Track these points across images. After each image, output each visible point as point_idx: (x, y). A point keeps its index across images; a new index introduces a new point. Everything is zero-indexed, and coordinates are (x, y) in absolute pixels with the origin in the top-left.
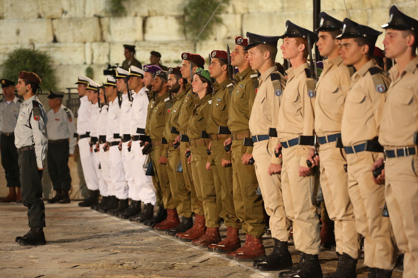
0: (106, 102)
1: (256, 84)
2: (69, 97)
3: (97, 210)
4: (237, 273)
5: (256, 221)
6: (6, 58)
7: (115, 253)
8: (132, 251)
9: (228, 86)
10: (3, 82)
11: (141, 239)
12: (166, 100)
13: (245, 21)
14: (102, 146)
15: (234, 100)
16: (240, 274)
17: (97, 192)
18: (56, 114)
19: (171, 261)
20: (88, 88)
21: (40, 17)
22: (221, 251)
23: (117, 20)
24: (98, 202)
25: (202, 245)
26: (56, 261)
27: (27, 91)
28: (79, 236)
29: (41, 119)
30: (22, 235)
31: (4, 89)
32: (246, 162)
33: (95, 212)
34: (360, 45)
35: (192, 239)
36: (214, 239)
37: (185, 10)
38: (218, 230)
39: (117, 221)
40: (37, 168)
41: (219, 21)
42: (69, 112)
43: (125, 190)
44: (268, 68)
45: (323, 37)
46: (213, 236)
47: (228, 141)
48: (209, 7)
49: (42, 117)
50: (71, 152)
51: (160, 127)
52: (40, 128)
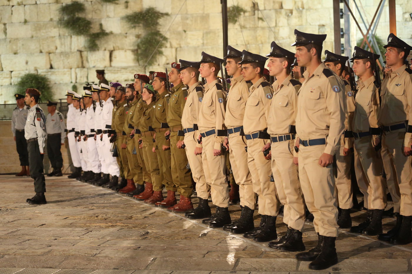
0: (85, 108)
1: (186, 94)
2: (61, 105)
3: (80, 181)
4: (174, 221)
5: (186, 186)
6: (19, 80)
7: (93, 209)
8: (104, 207)
9: (166, 96)
10: (17, 96)
11: (110, 199)
12: (124, 106)
13: (178, 52)
14: (82, 137)
15: (171, 105)
16: (176, 221)
17: (80, 168)
18: (53, 116)
19: (130, 214)
20: (74, 98)
21: (41, 52)
22: (164, 206)
23: (92, 53)
24: (81, 175)
25: (151, 203)
26: (53, 215)
27: (32, 101)
28: (68, 198)
29: (42, 120)
30: (31, 198)
31: (18, 100)
32: (179, 146)
33: (79, 182)
34: (254, 68)
35: (144, 199)
36: (159, 199)
37: (138, 46)
38: (161, 193)
39: (94, 188)
40: (40, 153)
41: (161, 53)
42: (61, 115)
43: (99, 167)
44: (194, 83)
45: (229, 62)
46: (158, 197)
47: (167, 132)
48: (154, 43)
49: (42, 118)
50: (63, 142)
51: (121, 124)
52: (41, 126)
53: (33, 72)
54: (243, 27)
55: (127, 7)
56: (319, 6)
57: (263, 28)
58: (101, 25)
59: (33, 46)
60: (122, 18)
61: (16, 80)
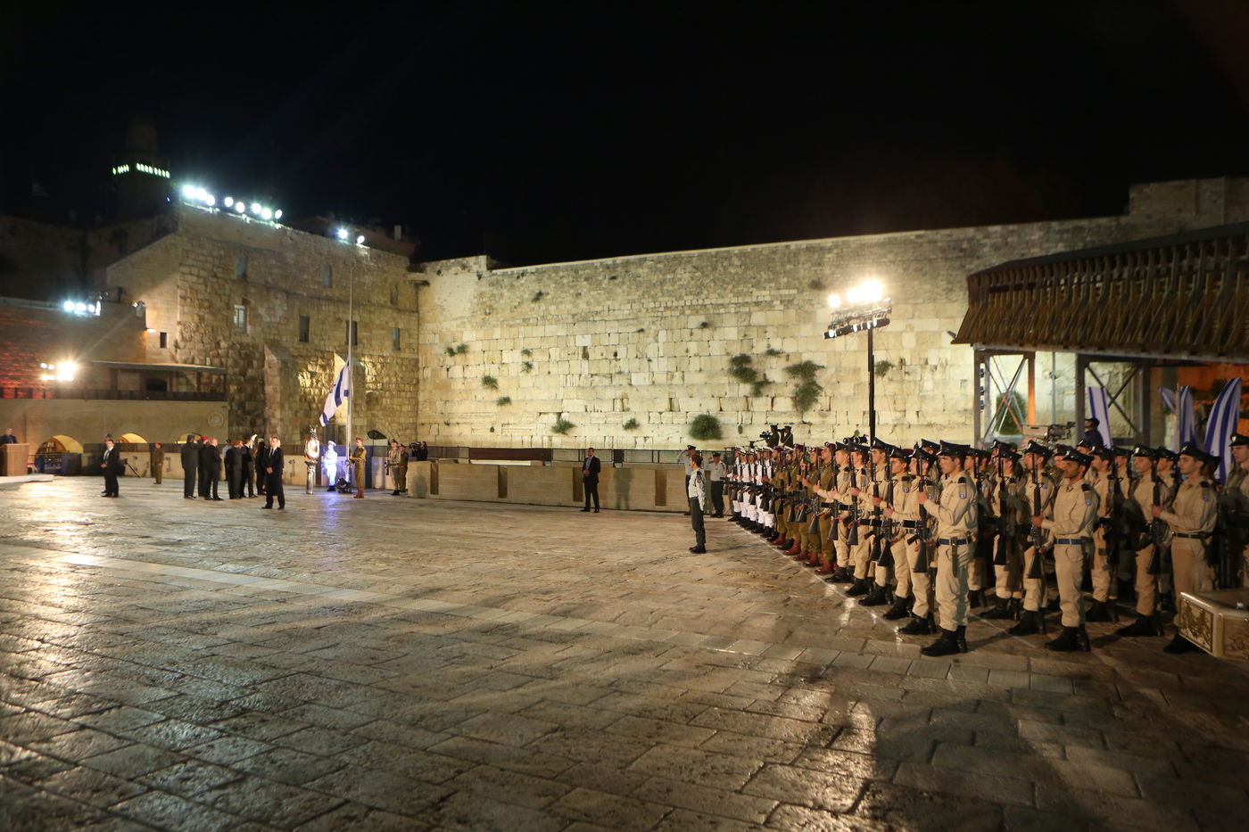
6: (694, 419)
13: (832, 401)
21: (713, 396)
23: (757, 398)
37: (796, 393)
48: (811, 392)
53: (705, 413)
54: (891, 380)
55: (788, 360)
56: (961, 363)
57: (909, 382)
58: (765, 375)
59: (706, 391)
60: (784, 370)
61: (691, 420)
